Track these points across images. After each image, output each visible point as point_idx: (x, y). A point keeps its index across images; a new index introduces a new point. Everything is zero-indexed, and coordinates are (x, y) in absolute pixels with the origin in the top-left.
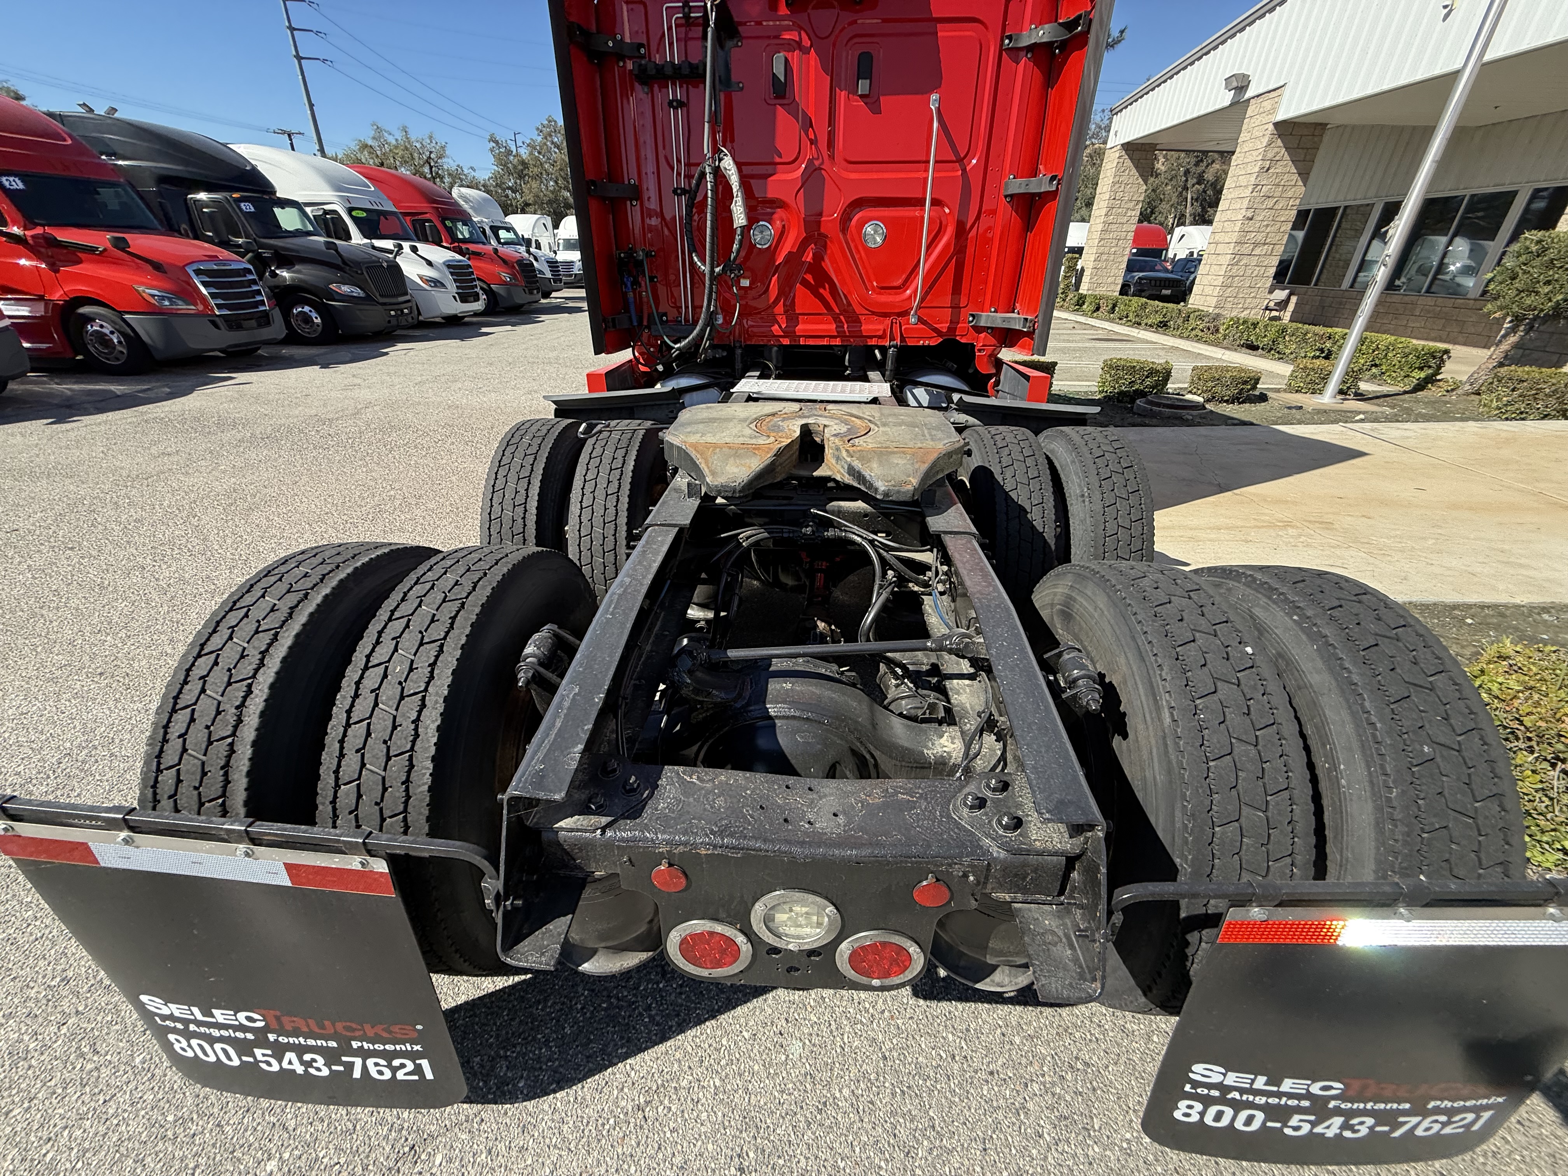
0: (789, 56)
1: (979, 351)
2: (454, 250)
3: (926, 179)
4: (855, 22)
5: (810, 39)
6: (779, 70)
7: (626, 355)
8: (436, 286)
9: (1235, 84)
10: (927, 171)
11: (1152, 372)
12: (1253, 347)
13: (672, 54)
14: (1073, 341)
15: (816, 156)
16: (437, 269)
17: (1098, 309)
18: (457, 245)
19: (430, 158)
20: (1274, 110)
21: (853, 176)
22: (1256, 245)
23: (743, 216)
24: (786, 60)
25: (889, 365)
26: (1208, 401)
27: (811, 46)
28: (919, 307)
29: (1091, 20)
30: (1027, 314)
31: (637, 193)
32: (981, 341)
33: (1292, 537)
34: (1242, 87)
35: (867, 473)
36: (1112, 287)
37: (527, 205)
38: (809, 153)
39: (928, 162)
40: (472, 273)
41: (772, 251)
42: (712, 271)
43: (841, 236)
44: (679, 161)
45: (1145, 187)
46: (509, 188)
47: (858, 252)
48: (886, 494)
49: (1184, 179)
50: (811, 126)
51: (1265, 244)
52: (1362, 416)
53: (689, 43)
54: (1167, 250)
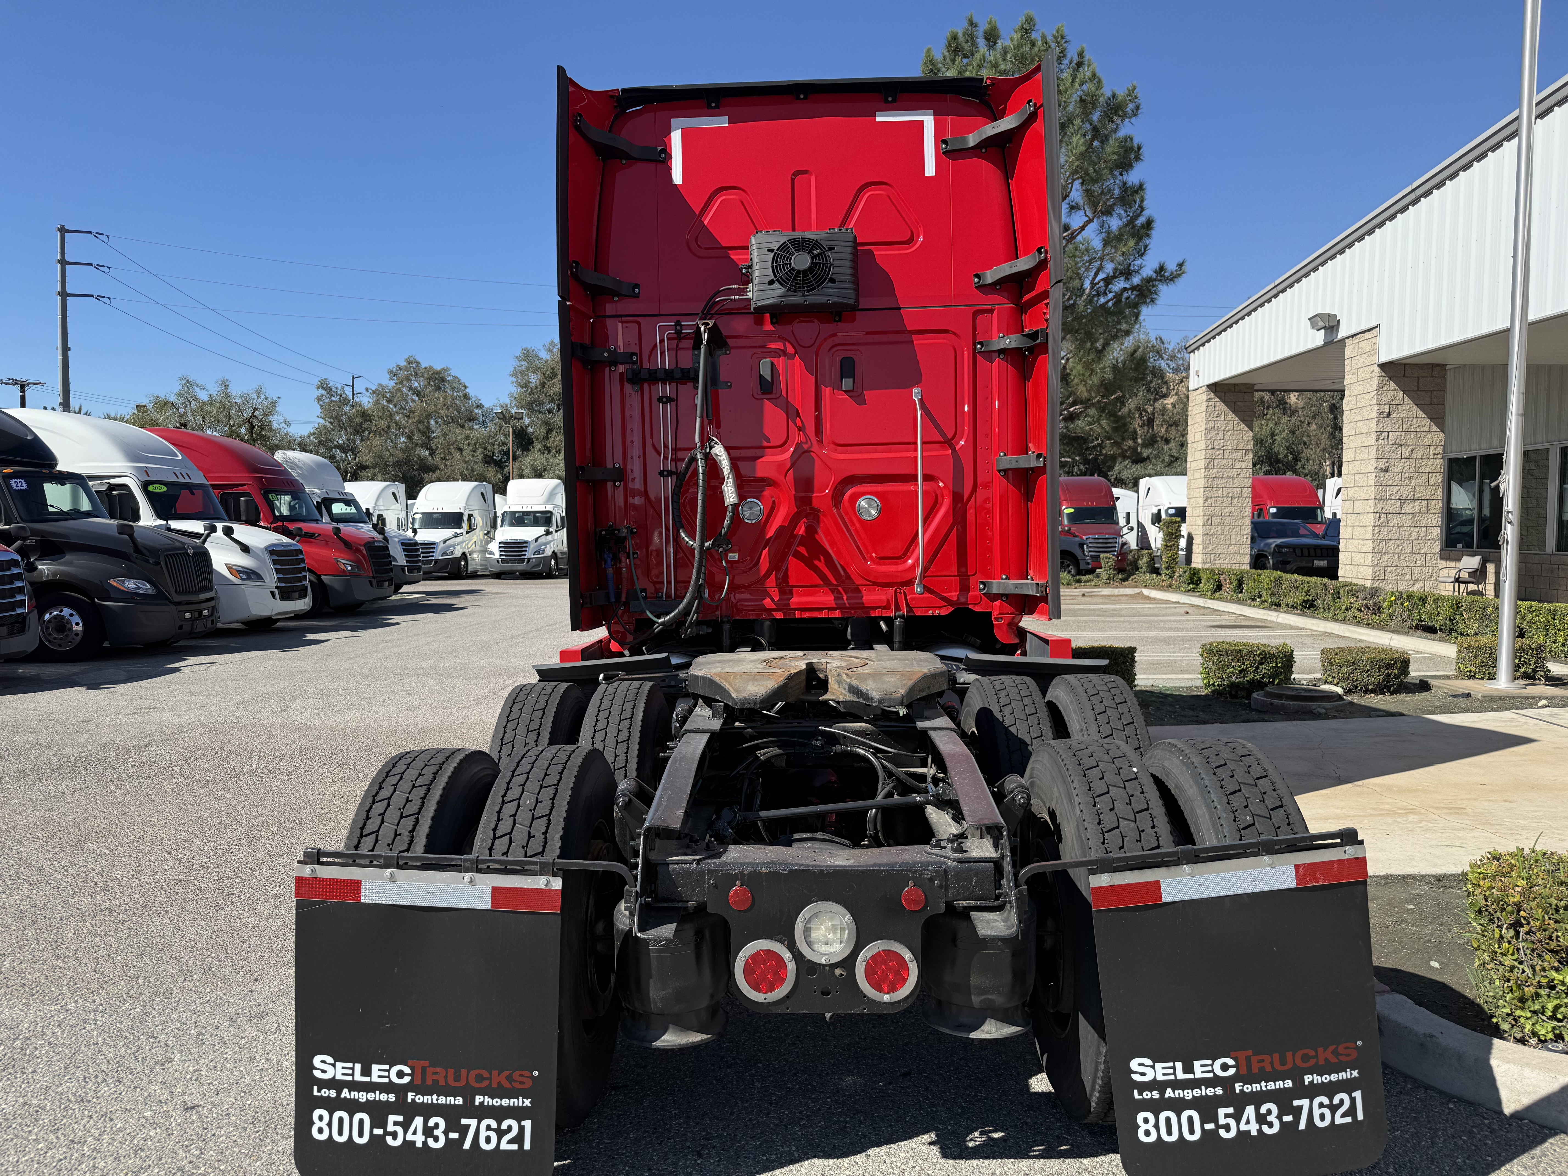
0: (775, 361)
1: (997, 619)
2: (276, 530)
3: (916, 458)
4: (835, 335)
5: (794, 347)
6: (766, 372)
7: (601, 633)
8: (249, 578)
9: (1321, 324)
10: (916, 450)
11: (1266, 657)
12: (1431, 630)
13: (664, 360)
14: (1182, 630)
15: (804, 440)
16: (256, 556)
17: (1219, 587)
18: (279, 525)
19: (253, 416)
20: (1374, 351)
21: (842, 456)
22: (1403, 501)
23: (734, 495)
24: (772, 364)
25: (897, 638)
26: (1348, 692)
27: (796, 353)
28: (924, 576)
29: (1047, 334)
30: (1040, 579)
31: (621, 475)
32: (996, 608)
33: (1411, 822)
34: (1332, 327)
35: (863, 688)
36: (1238, 559)
37: (363, 467)
38: (797, 437)
39: (916, 443)
40: (303, 560)
41: (762, 526)
42: (702, 545)
43: (835, 510)
44: (666, 446)
45: (1251, 434)
46: (340, 447)
47: (853, 524)
48: (880, 701)
49: (1331, 416)
50: (798, 415)
51: (1415, 500)
52: (1544, 702)
53: (679, 352)
54: (1322, 509)
